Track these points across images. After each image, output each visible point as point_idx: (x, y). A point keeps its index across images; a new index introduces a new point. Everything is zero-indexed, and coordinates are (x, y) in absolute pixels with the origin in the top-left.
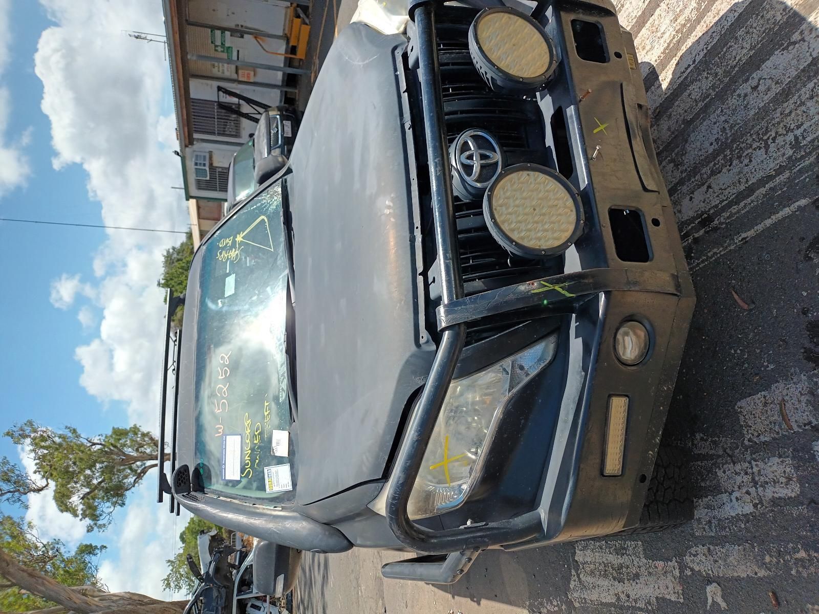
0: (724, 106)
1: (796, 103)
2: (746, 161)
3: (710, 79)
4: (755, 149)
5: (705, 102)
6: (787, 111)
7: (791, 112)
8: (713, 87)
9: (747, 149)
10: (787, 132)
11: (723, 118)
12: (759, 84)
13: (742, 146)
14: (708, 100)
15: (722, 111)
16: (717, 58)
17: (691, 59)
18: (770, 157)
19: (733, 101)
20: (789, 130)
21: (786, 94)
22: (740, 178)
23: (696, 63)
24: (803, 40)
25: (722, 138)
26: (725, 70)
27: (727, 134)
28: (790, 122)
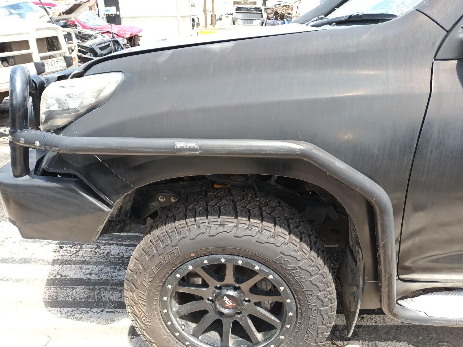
0: (109, 278)
1: (84, 258)
2: (121, 254)
3: (103, 295)
4: (113, 255)
5: (116, 287)
6: (90, 258)
7: (89, 257)
8: (106, 290)
9: (116, 257)
10: (96, 252)
11: (115, 274)
12: (87, 274)
13: (117, 260)
14: (114, 287)
15: (112, 277)
16: (91, 300)
17: (102, 314)
18: (111, 249)
19: (104, 277)
20: (95, 253)
21: (83, 263)
22: (130, 251)
23: (102, 309)
24: (58, 274)
25: (123, 268)
26: (93, 292)
27: (119, 268)
28: (92, 254)
